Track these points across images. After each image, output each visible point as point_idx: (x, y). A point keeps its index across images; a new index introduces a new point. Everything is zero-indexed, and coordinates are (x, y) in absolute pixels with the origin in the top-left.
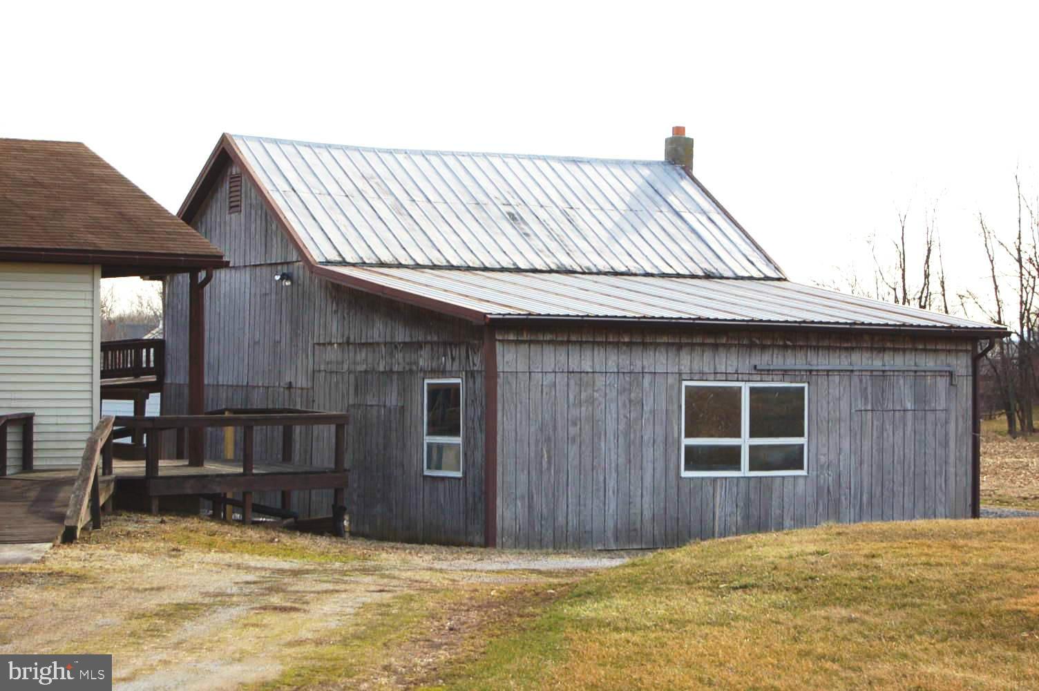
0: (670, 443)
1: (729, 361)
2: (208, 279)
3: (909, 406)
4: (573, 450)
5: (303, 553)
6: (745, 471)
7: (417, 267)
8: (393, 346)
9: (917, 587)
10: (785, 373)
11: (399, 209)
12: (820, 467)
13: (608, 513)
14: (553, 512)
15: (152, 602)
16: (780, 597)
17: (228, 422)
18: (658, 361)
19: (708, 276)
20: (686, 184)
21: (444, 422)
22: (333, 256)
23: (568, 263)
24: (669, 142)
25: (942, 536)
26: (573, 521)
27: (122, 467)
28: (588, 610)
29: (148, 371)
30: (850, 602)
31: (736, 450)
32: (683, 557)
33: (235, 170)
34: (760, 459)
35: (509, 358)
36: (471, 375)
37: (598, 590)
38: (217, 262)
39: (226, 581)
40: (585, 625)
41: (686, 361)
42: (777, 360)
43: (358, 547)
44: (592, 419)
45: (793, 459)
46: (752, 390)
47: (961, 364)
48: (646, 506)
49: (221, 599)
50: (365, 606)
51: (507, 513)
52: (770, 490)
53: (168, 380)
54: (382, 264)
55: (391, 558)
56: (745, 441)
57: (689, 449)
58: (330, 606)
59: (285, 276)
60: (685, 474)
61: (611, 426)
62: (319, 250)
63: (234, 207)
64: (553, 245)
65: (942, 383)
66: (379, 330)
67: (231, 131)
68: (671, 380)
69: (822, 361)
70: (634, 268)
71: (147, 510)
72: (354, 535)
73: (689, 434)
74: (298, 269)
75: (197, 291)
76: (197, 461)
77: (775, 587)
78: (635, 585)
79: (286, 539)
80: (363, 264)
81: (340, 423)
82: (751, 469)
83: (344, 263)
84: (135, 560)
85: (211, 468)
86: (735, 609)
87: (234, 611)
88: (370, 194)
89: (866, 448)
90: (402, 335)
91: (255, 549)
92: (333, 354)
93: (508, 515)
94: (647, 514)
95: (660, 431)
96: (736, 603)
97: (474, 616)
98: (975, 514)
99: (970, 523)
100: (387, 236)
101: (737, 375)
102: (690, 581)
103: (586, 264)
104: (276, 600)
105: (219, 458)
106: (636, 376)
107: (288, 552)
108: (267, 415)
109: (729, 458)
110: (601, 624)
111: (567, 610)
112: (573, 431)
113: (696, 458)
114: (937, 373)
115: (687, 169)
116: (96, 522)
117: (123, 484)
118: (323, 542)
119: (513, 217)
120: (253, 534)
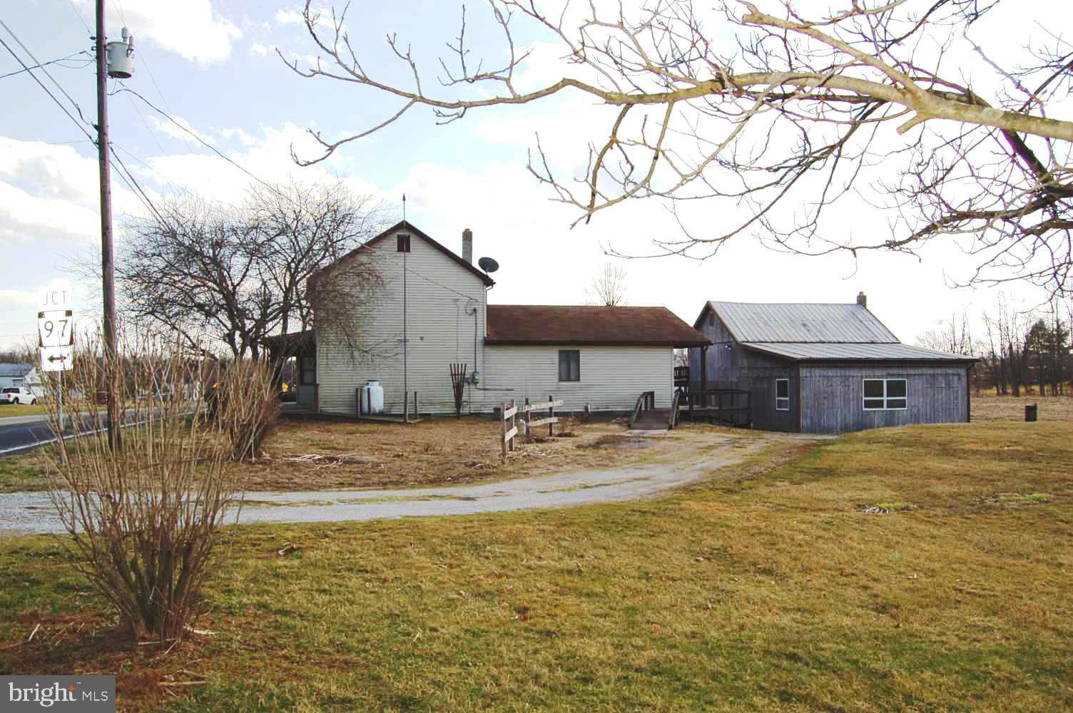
0: (859, 399)
1: (878, 372)
2: (707, 349)
3: (943, 385)
4: (826, 402)
5: (739, 433)
6: (885, 408)
7: (773, 342)
8: (765, 368)
9: (933, 442)
10: (899, 375)
11: (766, 323)
12: (912, 407)
13: (838, 421)
14: (819, 421)
15: (702, 445)
16: (889, 445)
17: (713, 394)
18: (854, 372)
19: (872, 343)
20: (864, 311)
21: (783, 392)
22: (745, 340)
23: (823, 340)
24: (858, 297)
25: (945, 428)
26: (826, 425)
27: (681, 407)
28: (829, 448)
29: (684, 377)
30: (910, 446)
31: (882, 401)
32: (860, 434)
33: (711, 312)
34: (890, 404)
35: (804, 373)
36: (790, 377)
37: (832, 443)
38: (710, 343)
39: (720, 440)
40: (828, 452)
41: (864, 372)
42: (895, 371)
43: (756, 432)
44: (832, 392)
45: (902, 404)
46: (888, 382)
47: (962, 372)
48: (851, 420)
49: (721, 445)
50: (762, 448)
51: (804, 422)
52: (894, 415)
53: (691, 380)
54: (761, 342)
55: (767, 435)
56: (885, 398)
57: (865, 401)
58: (752, 447)
59: (729, 346)
60: (864, 409)
61: (838, 393)
62: (740, 338)
63: (712, 324)
64: (818, 334)
65: (956, 378)
66: (760, 364)
67: (711, 300)
68: (859, 378)
69: (912, 372)
70: (846, 340)
71: (690, 421)
72: (754, 429)
73: (865, 396)
74: (733, 344)
75: (703, 353)
76: (704, 405)
77: (888, 442)
78: (845, 442)
79: (734, 430)
80: (754, 342)
81: (749, 393)
82: (888, 407)
83: (748, 342)
84: (692, 434)
85: (709, 407)
86: (874, 448)
87: (726, 448)
88: (756, 319)
89: (928, 401)
90: (768, 365)
91: (725, 432)
92: (745, 372)
93: (805, 423)
94: (851, 423)
95: (855, 395)
96: (874, 447)
97: (796, 450)
98: (968, 421)
99: (967, 424)
100: (761, 332)
101: (882, 377)
102: (861, 440)
103: (829, 339)
104: (737, 445)
105: (711, 405)
106: (847, 378)
107: (734, 433)
108: (726, 391)
109: (880, 404)
110: (834, 452)
111: (823, 448)
112: (826, 395)
113: (868, 404)
114: (955, 375)
115: (865, 306)
116: (676, 425)
117: (683, 412)
118: (745, 430)
119: (804, 325)
120: (724, 428)
